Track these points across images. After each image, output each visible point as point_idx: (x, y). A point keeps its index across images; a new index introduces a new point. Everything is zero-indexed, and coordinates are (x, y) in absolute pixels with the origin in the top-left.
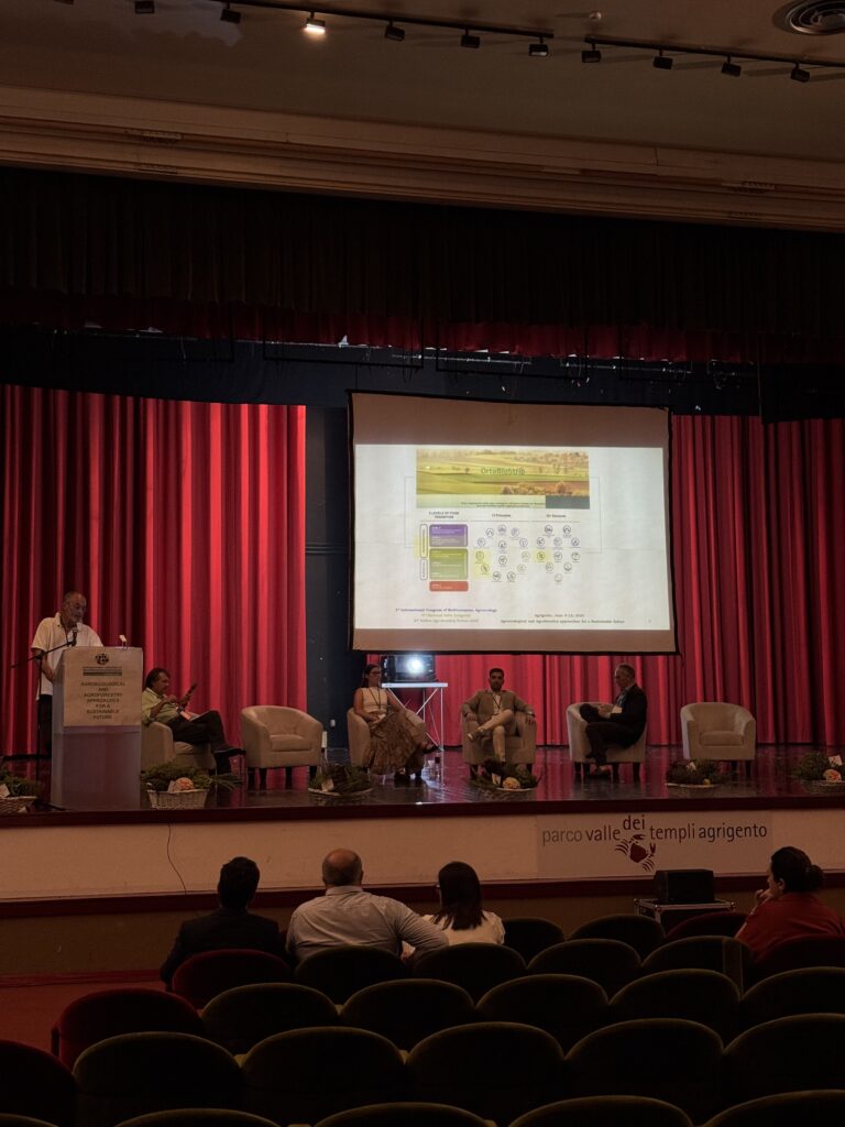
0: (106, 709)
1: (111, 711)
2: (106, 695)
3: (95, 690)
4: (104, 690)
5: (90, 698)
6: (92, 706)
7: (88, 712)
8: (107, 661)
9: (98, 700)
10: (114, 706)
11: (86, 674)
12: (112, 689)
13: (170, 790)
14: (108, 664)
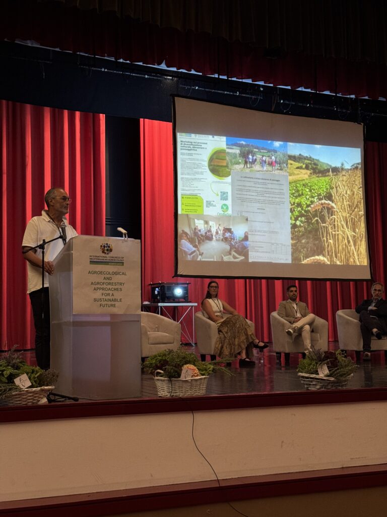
0: (110, 297)
1: (115, 300)
2: (109, 284)
3: (100, 279)
4: (108, 279)
5: (96, 286)
6: (98, 294)
7: (95, 300)
8: (111, 250)
9: (103, 289)
10: (117, 295)
11: (92, 262)
12: (116, 279)
13: (182, 378)
14: (111, 254)
